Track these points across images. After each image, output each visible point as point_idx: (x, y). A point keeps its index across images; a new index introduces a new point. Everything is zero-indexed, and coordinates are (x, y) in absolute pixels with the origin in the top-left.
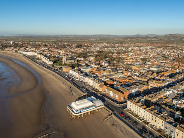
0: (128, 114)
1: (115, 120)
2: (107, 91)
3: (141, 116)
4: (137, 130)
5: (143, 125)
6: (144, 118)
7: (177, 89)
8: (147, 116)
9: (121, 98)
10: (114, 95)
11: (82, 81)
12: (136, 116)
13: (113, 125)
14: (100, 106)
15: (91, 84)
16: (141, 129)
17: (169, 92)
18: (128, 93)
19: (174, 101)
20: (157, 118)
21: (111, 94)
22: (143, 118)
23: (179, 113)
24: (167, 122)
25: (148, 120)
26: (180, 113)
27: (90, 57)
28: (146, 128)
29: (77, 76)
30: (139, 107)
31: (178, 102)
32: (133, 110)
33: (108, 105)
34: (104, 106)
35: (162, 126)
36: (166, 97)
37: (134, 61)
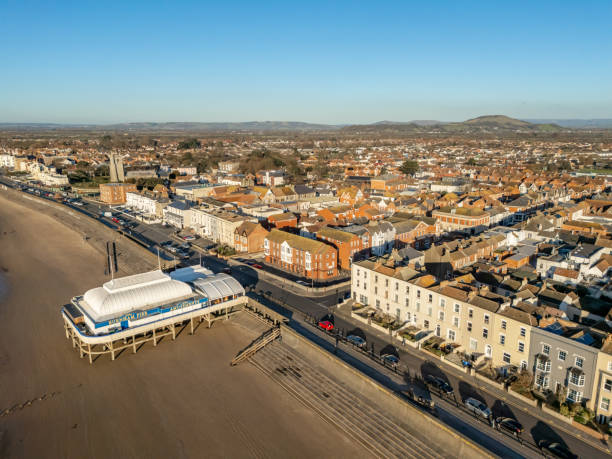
0: (353, 319)
1: (293, 350)
2: (267, 247)
3: (413, 323)
4: (400, 381)
5: (423, 358)
6: (430, 329)
7: (541, 228)
8: (442, 318)
9: (324, 265)
10: (295, 257)
11: (168, 226)
12: (393, 325)
13: (282, 371)
14: (230, 298)
15: (206, 233)
16: (419, 375)
17: (517, 236)
18: (354, 248)
19: (539, 262)
20: (496, 316)
21: (286, 255)
22: (424, 330)
23: (574, 302)
24: (548, 329)
25: (445, 334)
26: (577, 300)
27: (220, 164)
28: (440, 371)
29: (154, 213)
30: (403, 285)
31: (557, 264)
32: (378, 302)
33: (267, 296)
34: (245, 300)
35: (521, 350)
36: (504, 254)
37: (376, 174)
